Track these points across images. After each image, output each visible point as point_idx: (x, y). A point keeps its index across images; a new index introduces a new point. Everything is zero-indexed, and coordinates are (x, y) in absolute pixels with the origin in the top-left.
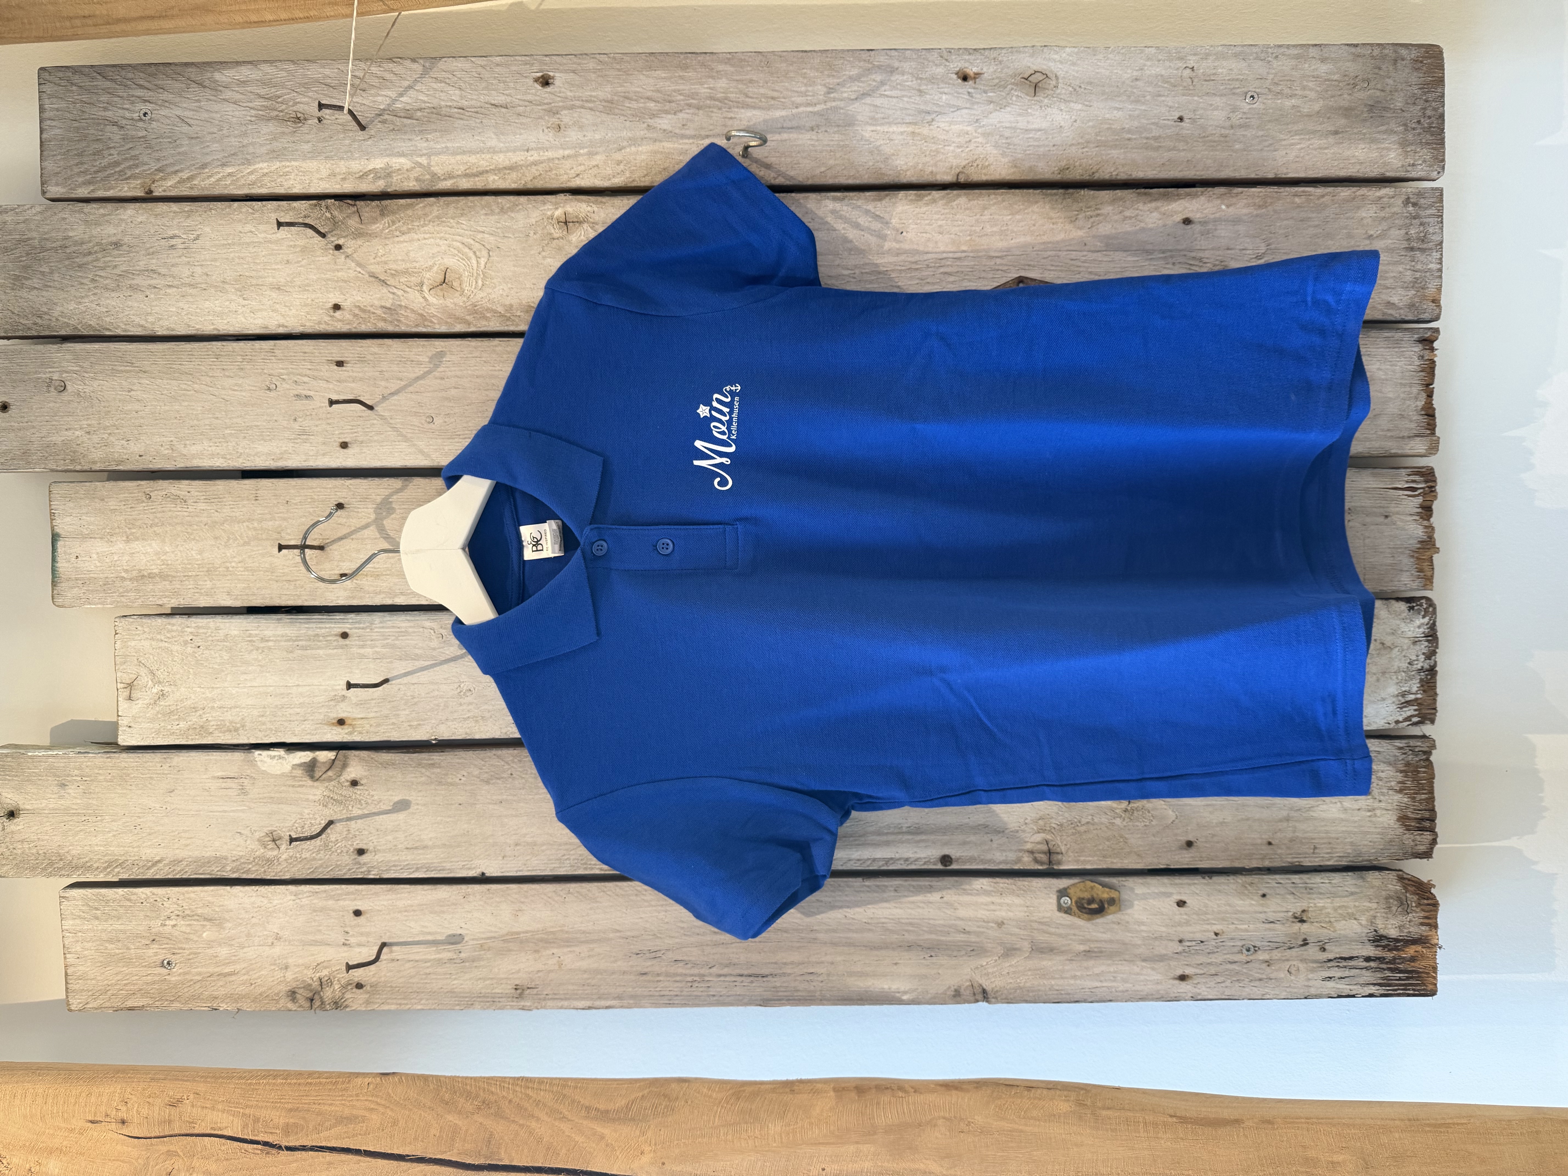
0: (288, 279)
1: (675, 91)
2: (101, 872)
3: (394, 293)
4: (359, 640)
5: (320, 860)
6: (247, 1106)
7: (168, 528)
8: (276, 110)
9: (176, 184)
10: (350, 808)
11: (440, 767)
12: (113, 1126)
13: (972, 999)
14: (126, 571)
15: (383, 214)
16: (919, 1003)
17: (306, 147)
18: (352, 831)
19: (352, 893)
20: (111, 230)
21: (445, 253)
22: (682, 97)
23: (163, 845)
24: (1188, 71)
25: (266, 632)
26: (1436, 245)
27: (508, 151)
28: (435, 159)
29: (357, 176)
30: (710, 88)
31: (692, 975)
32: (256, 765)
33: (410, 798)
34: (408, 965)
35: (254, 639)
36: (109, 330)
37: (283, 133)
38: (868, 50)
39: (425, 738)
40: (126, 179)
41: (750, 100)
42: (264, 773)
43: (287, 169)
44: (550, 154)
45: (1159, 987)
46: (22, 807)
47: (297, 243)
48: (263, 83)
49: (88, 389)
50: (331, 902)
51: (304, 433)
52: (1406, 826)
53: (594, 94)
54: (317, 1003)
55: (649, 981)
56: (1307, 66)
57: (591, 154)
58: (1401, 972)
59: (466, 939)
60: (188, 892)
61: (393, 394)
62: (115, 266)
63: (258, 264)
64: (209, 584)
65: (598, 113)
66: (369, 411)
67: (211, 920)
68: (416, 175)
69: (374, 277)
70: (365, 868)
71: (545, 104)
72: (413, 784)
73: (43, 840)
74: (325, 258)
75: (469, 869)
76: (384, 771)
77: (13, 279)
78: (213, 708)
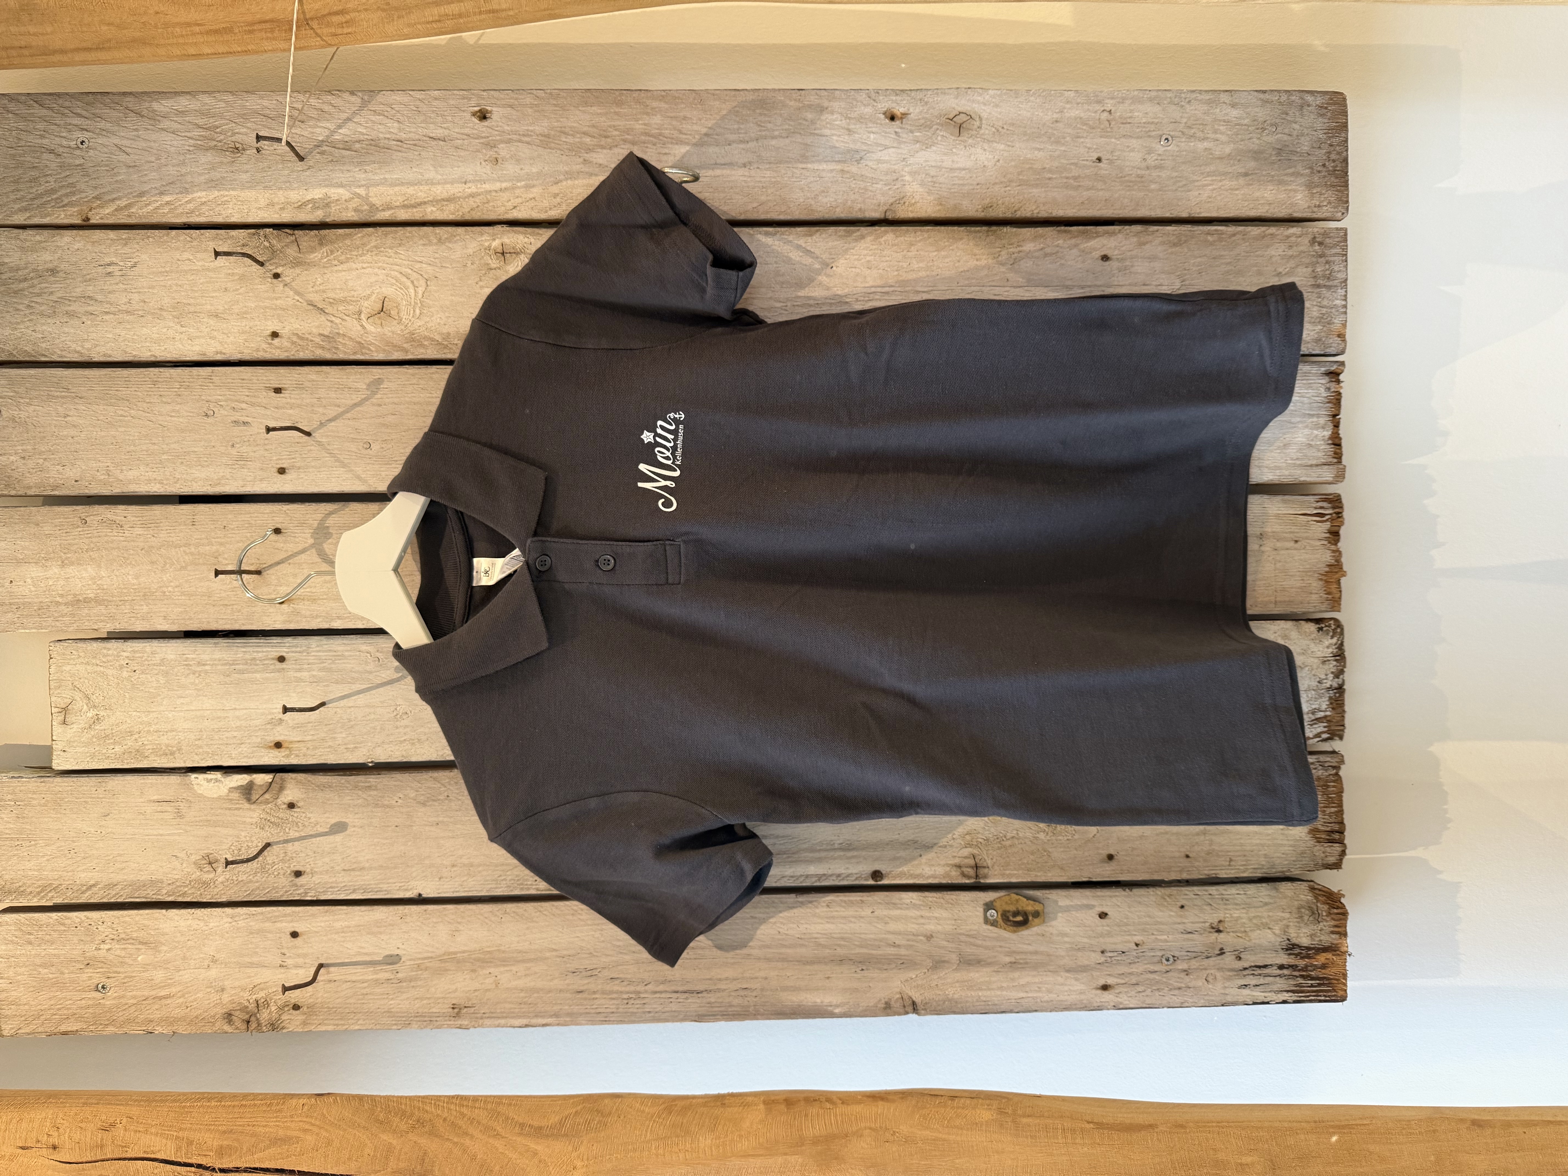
0: (226, 307)
1: (610, 126)
2: (35, 896)
3: (332, 322)
4: (295, 664)
5: (257, 882)
6: (181, 1129)
7: (104, 553)
8: (214, 140)
9: (113, 211)
10: (287, 830)
11: (376, 789)
12: (44, 1152)
13: (902, 1010)
14: (62, 596)
15: (321, 244)
16: (850, 1016)
17: (244, 176)
18: (289, 854)
19: (289, 915)
20: (47, 256)
21: (383, 282)
22: (617, 133)
23: (97, 869)
24: (1106, 114)
25: (202, 656)
26: (1341, 283)
27: (446, 183)
28: (373, 191)
29: (296, 205)
30: (645, 124)
31: (628, 993)
32: (192, 789)
33: (347, 821)
34: (345, 986)
35: (191, 663)
36: (46, 356)
37: (222, 163)
38: (799, 90)
39: (361, 761)
40: (64, 206)
41: (684, 136)
42: (200, 796)
43: (225, 199)
44: (487, 186)
45: (1083, 997)
47: (236, 271)
48: (202, 113)
49: (23, 415)
50: (267, 924)
51: (242, 459)
52: (1316, 838)
53: (530, 128)
54: (253, 1025)
55: (585, 999)
56: (1218, 110)
57: (528, 187)
58: (1313, 979)
59: (403, 959)
60: (123, 916)
61: (330, 420)
62: (52, 293)
63: (196, 291)
64: (145, 609)
65: (534, 147)
66: (307, 437)
67: (146, 943)
68: (355, 205)
69: (312, 305)
70: (302, 891)
71: (482, 137)
72: (350, 806)
74: (263, 286)
75: (406, 890)
76: (320, 793)
78: (148, 732)
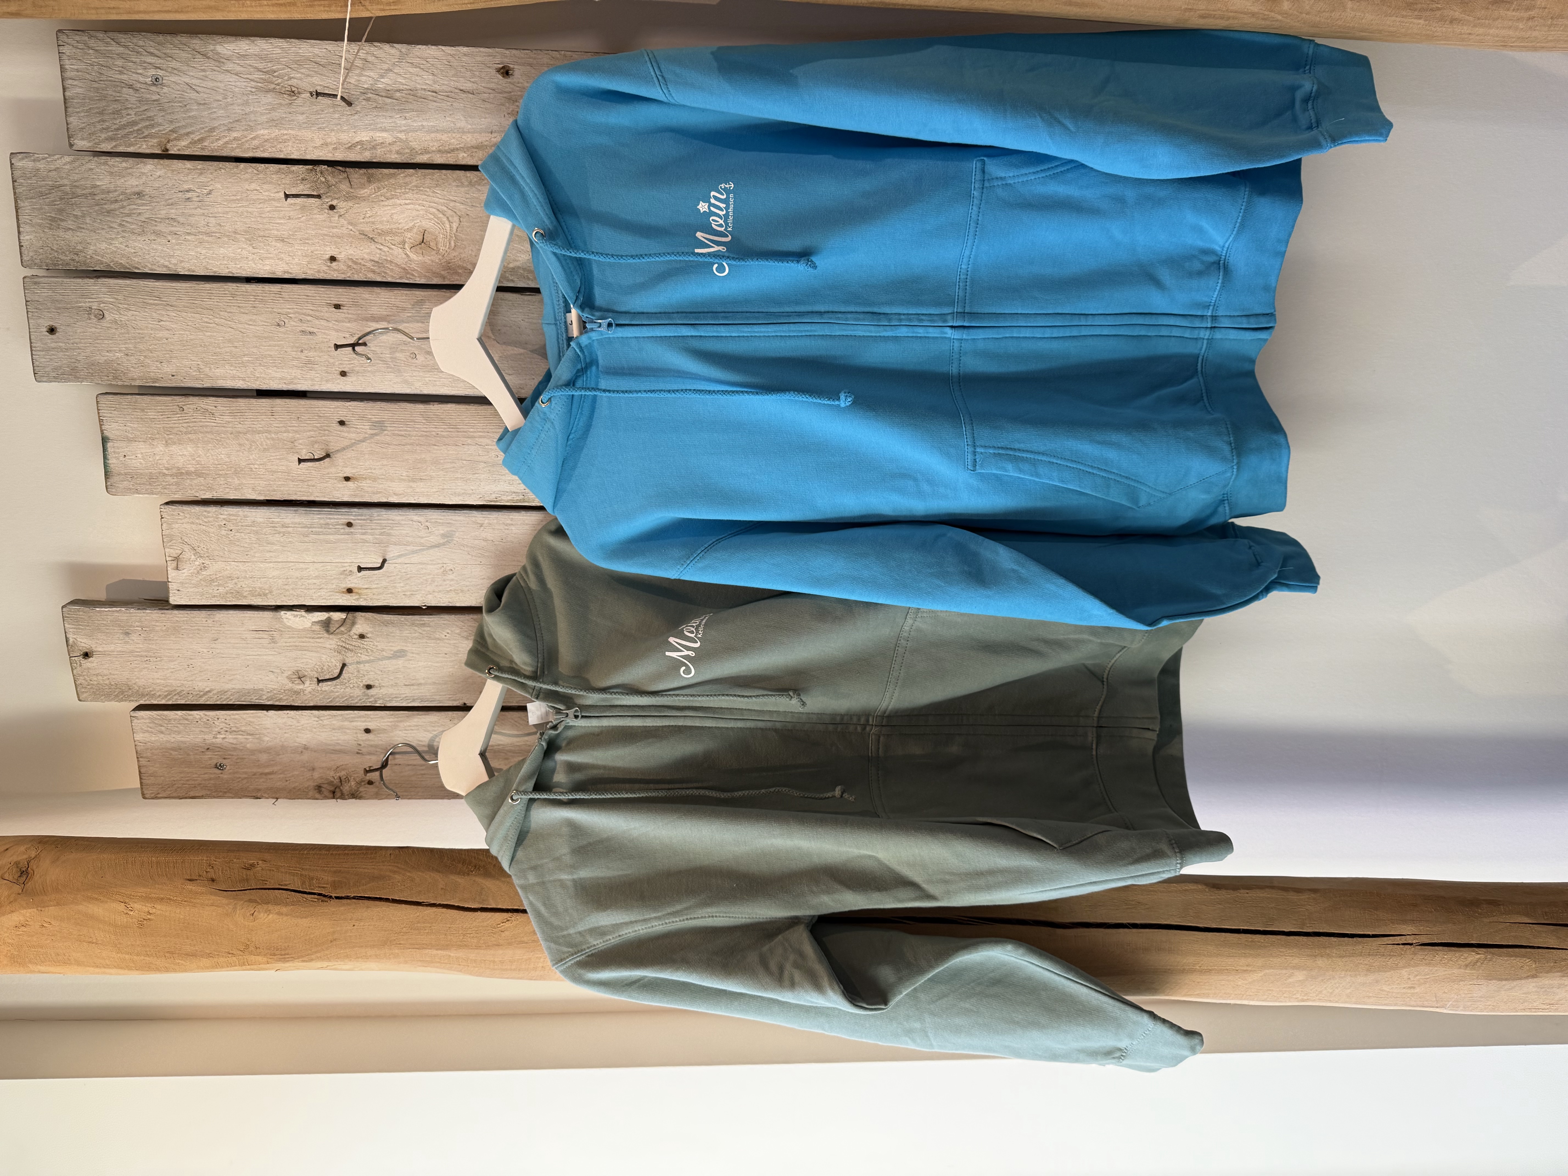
0: (290, 233)
2: (163, 699)
3: (380, 249)
4: (361, 529)
5: (337, 692)
6: (303, 869)
7: (200, 435)
8: (272, 83)
9: (188, 144)
10: (359, 654)
11: (429, 627)
12: (206, 883)
14: (168, 469)
15: (369, 181)
17: (301, 118)
18: (362, 672)
19: (363, 717)
20: (133, 182)
21: (423, 217)
23: (211, 679)
25: (285, 520)
27: (474, 132)
28: (413, 136)
29: (346, 146)
32: (282, 622)
33: (406, 649)
34: (407, 768)
35: (276, 525)
36: (139, 269)
37: (281, 104)
39: (416, 605)
40: (144, 137)
42: (289, 627)
43: (285, 137)
46: (95, 649)
48: (261, 58)
49: (123, 318)
50: (346, 723)
51: (310, 362)
54: (338, 794)
60: (233, 715)
62: (140, 214)
63: (264, 218)
64: (236, 481)
66: (363, 347)
67: (252, 735)
68: (397, 149)
69: (364, 235)
70: (372, 699)
71: (506, 92)
72: (408, 638)
73: (114, 675)
74: (322, 216)
75: (454, 700)
76: (385, 628)
77: (50, 220)
78: (245, 578)
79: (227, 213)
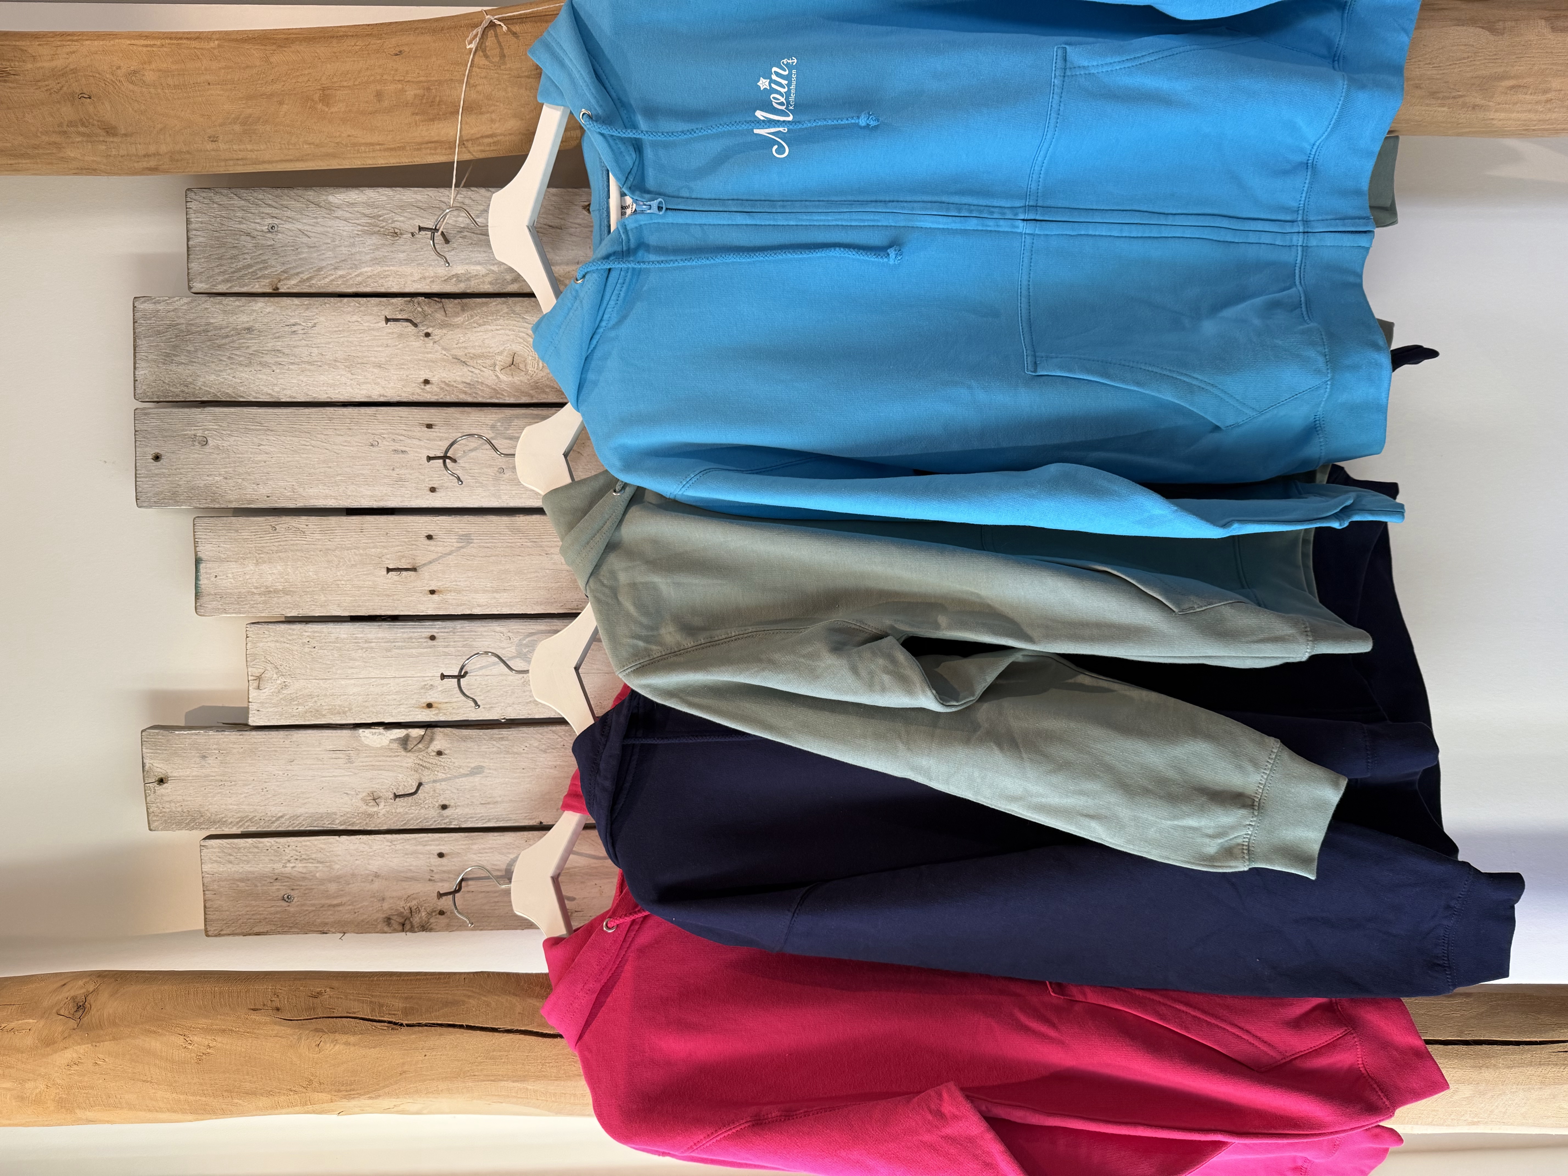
0: (388, 359)
2: (234, 825)
3: (472, 372)
4: (444, 642)
5: (412, 814)
6: (372, 997)
7: (290, 554)
8: (378, 226)
9: (297, 283)
10: (436, 772)
11: (507, 740)
12: (271, 1012)
14: (256, 588)
15: (463, 310)
17: (402, 256)
18: (437, 791)
20: (244, 318)
21: (513, 341)
23: (284, 804)
25: (369, 635)
29: (443, 279)
32: (360, 740)
33: (483, 765)
34: (481, 896)
35: (360, 641)
36: (243, 397)
37: (384, 245)
39: (497, 718)
40: (258, 278)
42: (367, 746)
43: (387, 273)
46: (170, 774)
47: (395, 331)
48: (367, 205)
49: (225, 444)
50: (419, 847)
51: (400, 480)
54: (408, 927)
60: (304, 841)
61: (471, 450)
62: (248, 347)
63: (364, 347)
64: (323, 598)
66: (452, 463)
67: (323, 862)
68: (490, 280)
69: (456, 358)
70: (447, 820)
72: (486, 753)
73: (187, 801)
74: (417, 343)
75: (530, 819)
76: (463, 744)
77: (165, 356)
78: (326, 695)
79: (329, 343)
